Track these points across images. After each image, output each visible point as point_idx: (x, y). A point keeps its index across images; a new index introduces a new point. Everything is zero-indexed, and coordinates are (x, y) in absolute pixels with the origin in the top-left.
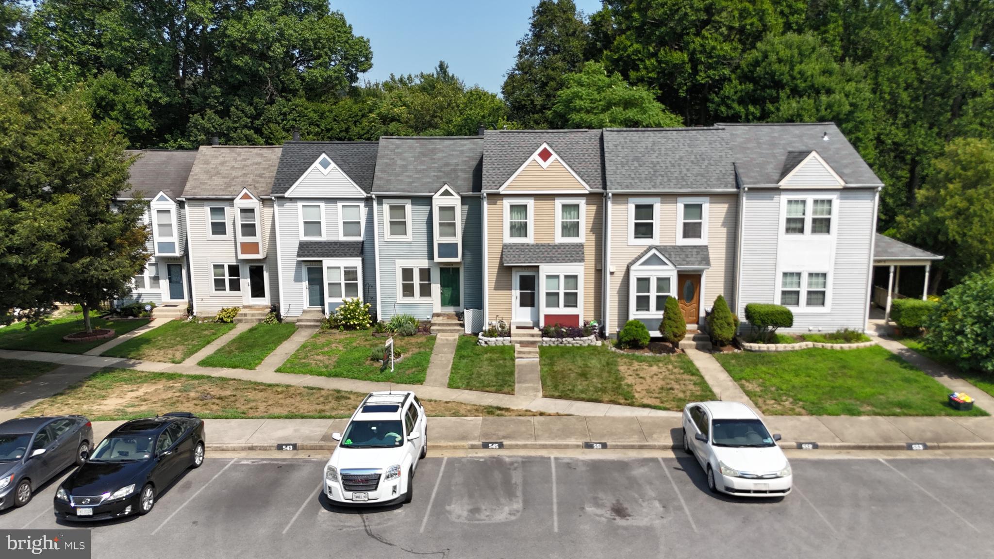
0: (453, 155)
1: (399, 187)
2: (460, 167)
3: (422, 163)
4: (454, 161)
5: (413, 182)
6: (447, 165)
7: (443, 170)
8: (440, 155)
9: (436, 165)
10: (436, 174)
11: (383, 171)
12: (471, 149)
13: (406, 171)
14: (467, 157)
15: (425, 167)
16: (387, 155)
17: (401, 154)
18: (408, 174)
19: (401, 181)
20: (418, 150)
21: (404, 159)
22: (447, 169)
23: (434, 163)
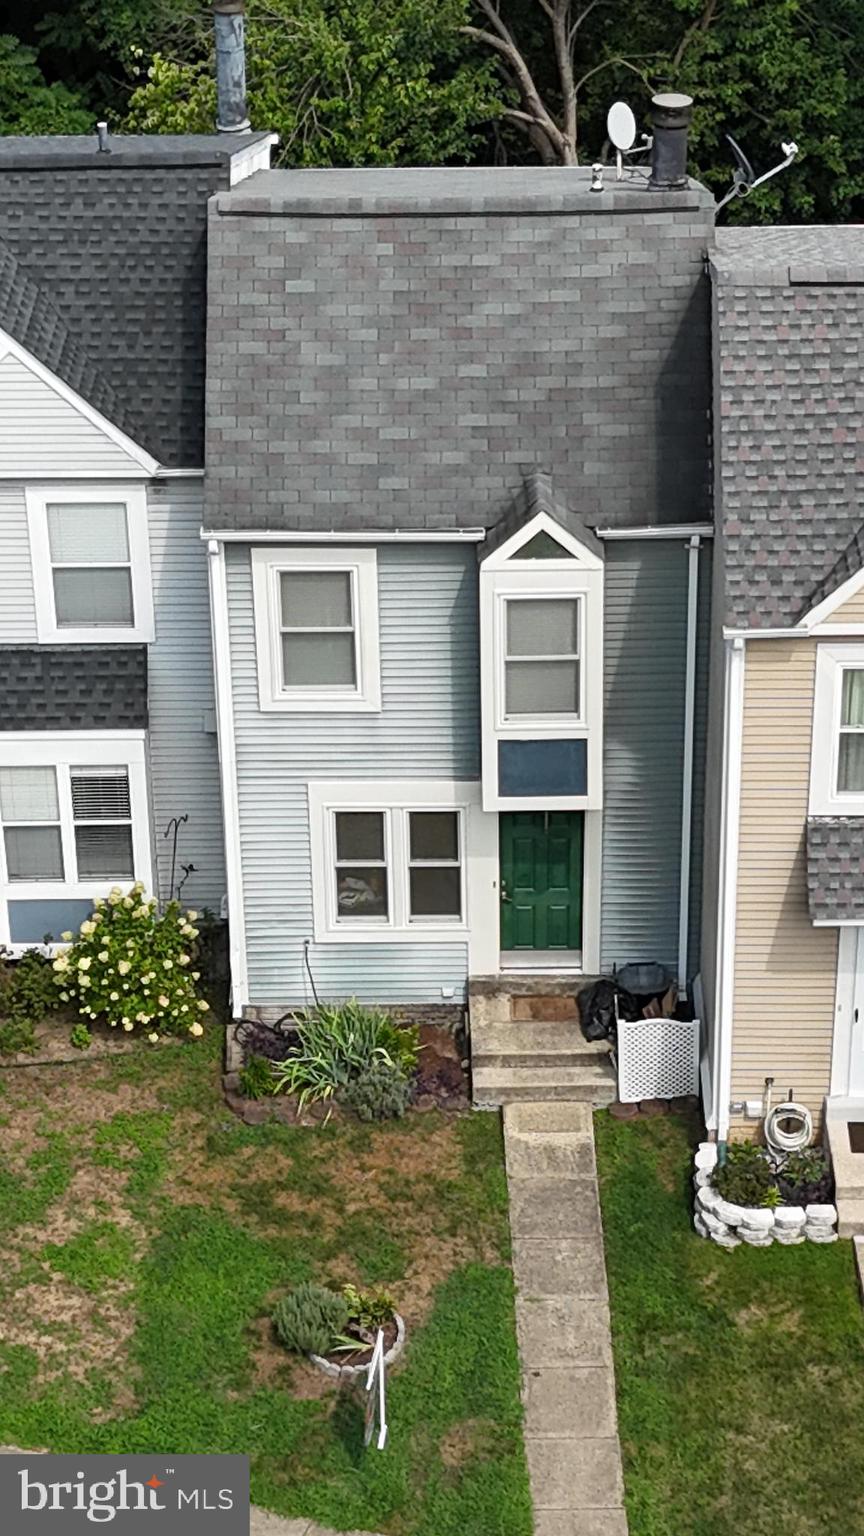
0: (548, 308)
1: (322, 496)
2: (587, 382)
3: (415, 357)
4: (556, 346)
5: (383, 469)
6: (528, 365)
7: (512, 395)
8: (493, 309)
9: (478, 370)
10: (480, 420)
11: (244, 408)
12: (631, 272)
13: (345, 407)
14: (615, 317)
15: (428, 383)
16: (252, 310)
17: (313, 301)
18: (354, 421)
19: (328, 460)
20: (391, 282)
21: (329, 337)
22: (530, 392)
23: (471, 358)
